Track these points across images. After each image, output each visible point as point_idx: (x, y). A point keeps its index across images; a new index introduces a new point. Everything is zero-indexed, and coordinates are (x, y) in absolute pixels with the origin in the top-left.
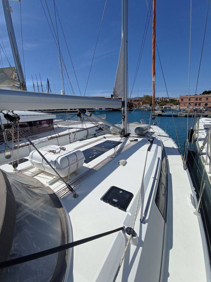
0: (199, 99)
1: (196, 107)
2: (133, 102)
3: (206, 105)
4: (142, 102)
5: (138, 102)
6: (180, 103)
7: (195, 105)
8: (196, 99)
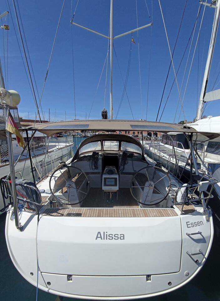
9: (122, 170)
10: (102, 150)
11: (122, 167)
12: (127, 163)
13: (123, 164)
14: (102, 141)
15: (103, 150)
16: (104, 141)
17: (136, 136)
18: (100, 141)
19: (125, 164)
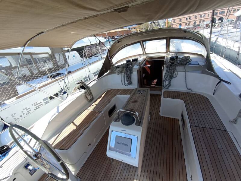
0: (188, 19)
1: (187, 27)
2: (131, 30)
3: (195, 23)
4: (139, 29)
5: (135, 29)
6: (172, 25)
7: (186, 25)
8: (186, 19)
9: (166, 87)
10: (144, 53)
11: (167, 83)
12: (176, 76)
13: (168, 77)
14: (141, 42)
15: (146, 54)
16: (144, 43)
17: (197, 26)
18: (139, 42)
19: (171, 77)
